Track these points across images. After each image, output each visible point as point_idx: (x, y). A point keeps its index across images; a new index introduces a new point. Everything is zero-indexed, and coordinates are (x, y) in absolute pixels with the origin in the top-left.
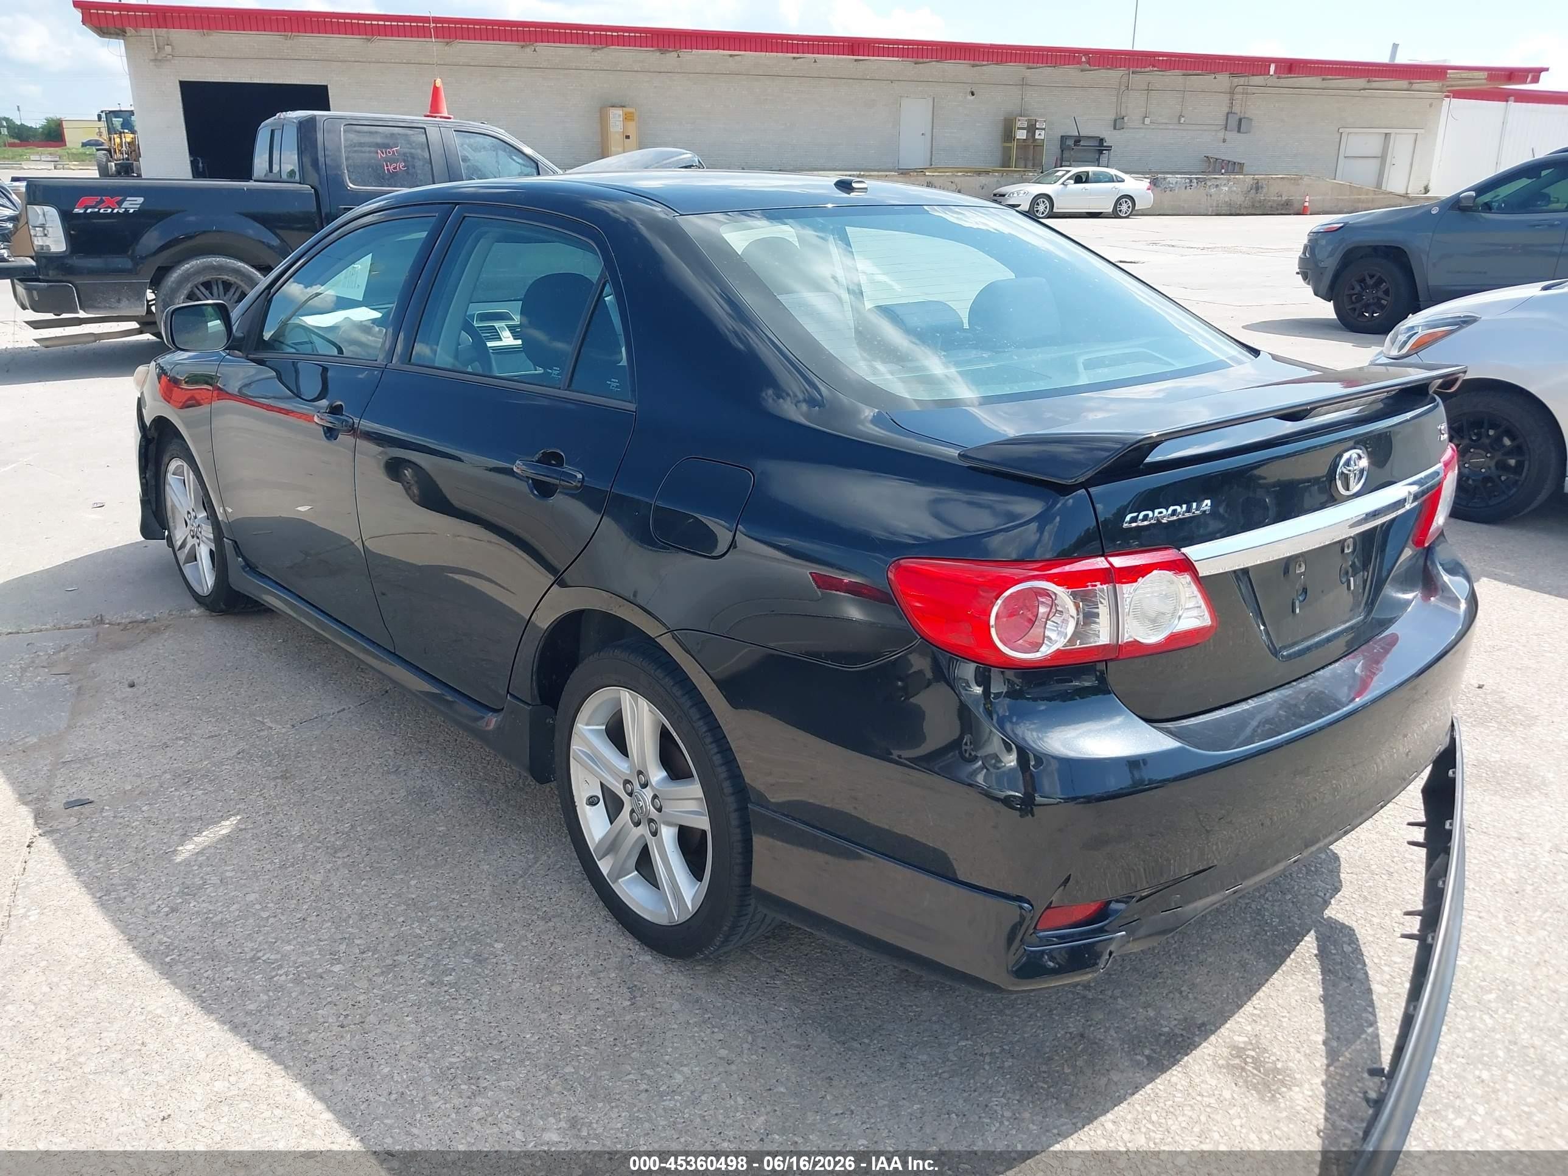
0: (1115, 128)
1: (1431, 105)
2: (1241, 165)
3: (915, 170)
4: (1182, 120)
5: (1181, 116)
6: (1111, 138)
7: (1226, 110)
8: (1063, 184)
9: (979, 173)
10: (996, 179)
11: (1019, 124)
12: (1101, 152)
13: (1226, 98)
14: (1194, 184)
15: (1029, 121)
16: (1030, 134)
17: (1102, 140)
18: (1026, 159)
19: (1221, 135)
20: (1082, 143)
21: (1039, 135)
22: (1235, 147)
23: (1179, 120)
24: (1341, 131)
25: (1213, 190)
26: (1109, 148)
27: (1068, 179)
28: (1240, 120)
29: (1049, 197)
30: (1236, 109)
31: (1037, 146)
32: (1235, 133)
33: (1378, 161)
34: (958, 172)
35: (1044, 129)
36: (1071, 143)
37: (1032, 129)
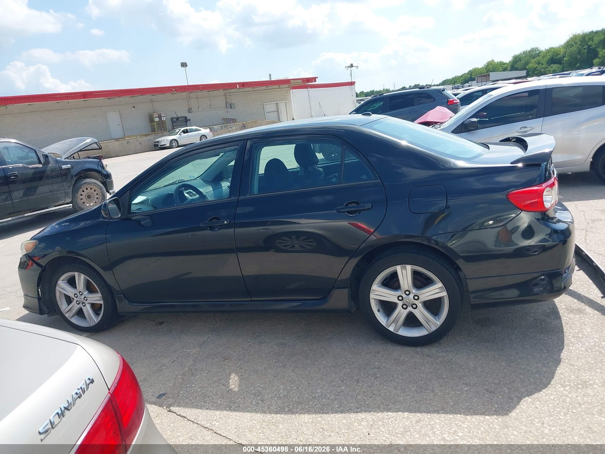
0: (189, 113)
1: (287, 92)
2: (235, 119)
3: (121, 138)
4: (212, 107)
5: (211, 106)
6: (189, 116)
7: (225, 101)
8: (179, 134)
9: (146, 135)
10: (153, 137)
11: (155, 116)
12: (187, 122)
13: (224, 97)
14: (223, 128)
15: (158, 114)
16: (160, 119)
17: (186, 117)
18: (161, 128)
19: (226, 110)
20: (179, 119)
21: (163, 119)
22: (231, 114)
23: (211, 107)
24: (263, 104)
25: (230, 129)
26: (189, 120)
27: (181, 132)
28: (231, 104)
29: (176, 140)
30: (228, 101)
31: (163, 123)
32: (230, 109)
33: (277, 112)
34: (138, 136)
35: (164, 116)
36: (175, 120)
37: (160, 117)
